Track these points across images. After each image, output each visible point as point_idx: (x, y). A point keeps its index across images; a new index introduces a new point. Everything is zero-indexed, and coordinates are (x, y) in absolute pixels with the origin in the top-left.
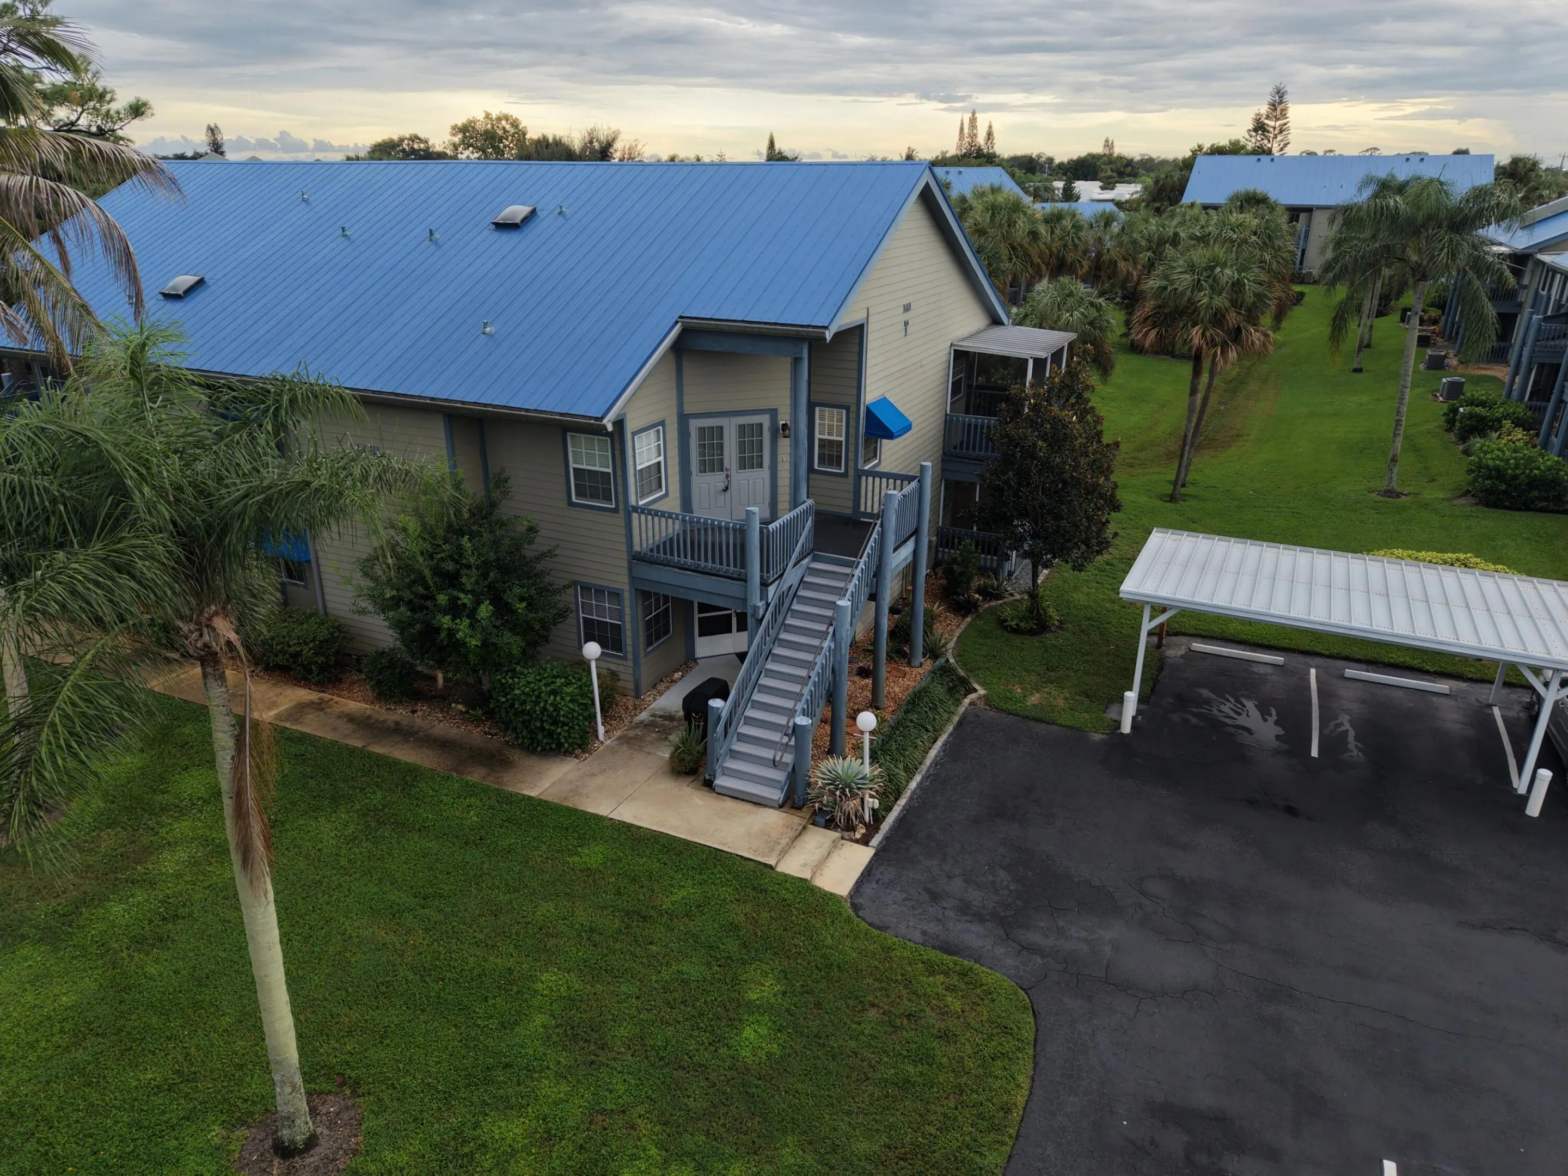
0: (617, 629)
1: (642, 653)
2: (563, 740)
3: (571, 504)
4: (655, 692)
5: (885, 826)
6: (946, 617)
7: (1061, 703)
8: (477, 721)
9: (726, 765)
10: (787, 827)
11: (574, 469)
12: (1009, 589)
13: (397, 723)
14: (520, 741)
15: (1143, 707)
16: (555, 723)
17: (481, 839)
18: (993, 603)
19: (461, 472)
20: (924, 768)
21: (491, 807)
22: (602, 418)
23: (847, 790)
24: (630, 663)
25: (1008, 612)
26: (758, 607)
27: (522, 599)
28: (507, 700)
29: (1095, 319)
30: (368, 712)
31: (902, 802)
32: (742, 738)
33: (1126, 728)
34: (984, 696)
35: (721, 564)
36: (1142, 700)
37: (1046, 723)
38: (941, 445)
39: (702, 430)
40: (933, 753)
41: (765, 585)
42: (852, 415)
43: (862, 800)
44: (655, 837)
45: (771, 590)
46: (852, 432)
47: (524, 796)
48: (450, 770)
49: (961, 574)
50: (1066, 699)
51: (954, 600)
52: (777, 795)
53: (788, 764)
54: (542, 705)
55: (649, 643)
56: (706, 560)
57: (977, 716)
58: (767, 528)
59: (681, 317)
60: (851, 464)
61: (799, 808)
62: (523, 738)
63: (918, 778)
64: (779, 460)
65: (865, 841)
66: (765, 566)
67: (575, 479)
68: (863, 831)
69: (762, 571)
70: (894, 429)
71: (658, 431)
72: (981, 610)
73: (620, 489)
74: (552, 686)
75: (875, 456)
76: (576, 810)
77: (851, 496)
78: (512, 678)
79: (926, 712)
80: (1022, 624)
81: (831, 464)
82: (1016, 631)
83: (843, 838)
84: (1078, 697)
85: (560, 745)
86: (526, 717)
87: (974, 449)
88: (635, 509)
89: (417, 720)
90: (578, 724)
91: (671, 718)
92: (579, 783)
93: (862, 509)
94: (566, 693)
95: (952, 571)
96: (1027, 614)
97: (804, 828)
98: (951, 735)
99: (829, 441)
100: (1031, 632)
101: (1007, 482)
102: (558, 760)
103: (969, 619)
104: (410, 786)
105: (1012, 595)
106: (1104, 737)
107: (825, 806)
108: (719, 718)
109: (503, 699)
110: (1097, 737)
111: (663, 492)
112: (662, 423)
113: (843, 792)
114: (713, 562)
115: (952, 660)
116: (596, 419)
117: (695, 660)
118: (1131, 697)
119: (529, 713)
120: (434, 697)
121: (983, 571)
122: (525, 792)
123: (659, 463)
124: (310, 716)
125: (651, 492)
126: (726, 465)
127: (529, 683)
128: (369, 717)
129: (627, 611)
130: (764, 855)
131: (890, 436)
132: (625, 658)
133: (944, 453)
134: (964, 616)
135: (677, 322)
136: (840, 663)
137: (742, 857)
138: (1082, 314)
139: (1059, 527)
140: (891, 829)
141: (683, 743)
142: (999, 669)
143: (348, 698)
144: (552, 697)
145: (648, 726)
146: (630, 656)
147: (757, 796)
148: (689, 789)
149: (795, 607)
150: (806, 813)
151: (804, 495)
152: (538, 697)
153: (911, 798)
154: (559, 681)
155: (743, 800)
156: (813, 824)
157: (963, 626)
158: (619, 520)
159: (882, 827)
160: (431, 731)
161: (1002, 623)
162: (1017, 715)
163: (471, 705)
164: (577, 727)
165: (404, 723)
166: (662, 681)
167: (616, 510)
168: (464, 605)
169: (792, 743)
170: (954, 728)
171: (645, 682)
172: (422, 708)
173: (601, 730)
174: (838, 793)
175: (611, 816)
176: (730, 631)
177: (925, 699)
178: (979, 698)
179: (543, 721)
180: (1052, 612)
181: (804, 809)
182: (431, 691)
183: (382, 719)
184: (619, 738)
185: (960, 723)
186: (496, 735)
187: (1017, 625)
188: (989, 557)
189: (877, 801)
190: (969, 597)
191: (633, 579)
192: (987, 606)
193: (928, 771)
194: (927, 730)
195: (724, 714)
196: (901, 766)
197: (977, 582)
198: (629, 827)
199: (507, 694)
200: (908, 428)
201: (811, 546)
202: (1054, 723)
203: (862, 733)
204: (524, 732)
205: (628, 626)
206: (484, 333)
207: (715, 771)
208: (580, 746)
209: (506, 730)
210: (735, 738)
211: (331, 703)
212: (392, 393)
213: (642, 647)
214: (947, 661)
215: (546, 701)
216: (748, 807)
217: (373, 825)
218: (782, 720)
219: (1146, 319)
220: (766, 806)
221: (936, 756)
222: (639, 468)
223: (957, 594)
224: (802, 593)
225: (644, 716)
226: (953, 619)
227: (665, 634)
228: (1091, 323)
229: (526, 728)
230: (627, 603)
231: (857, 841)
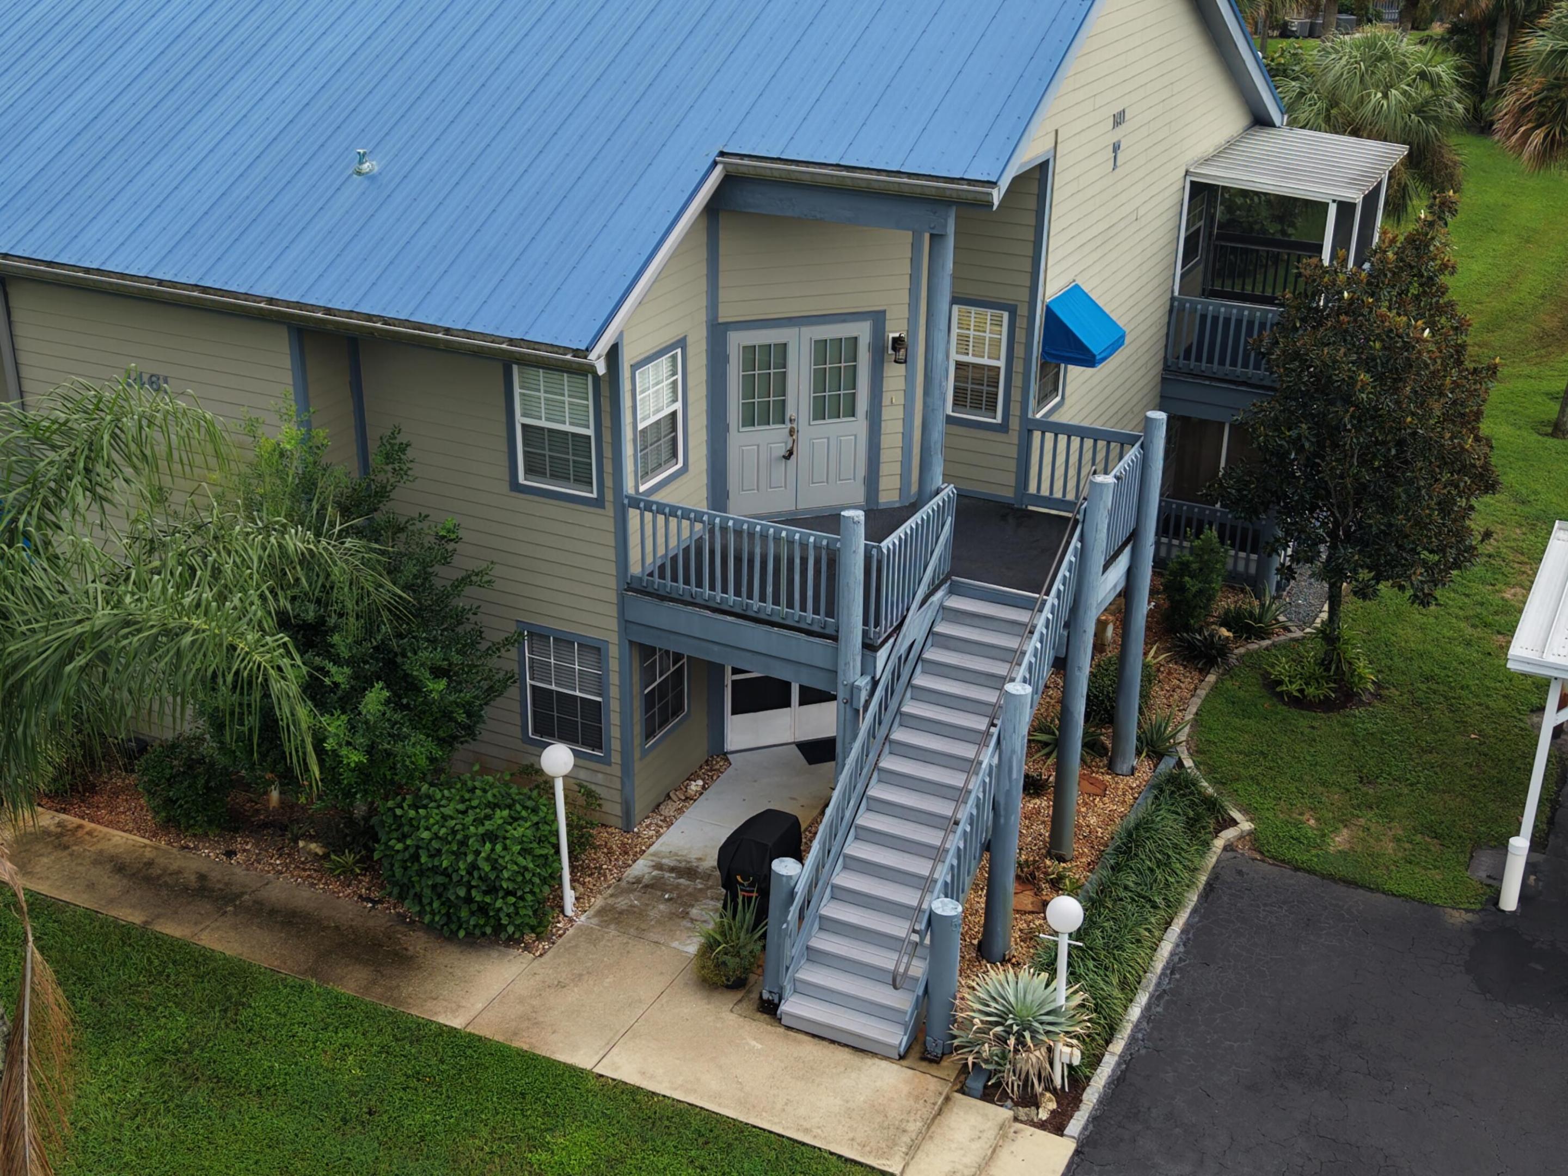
0: (594, 710)
1: (637, 755)
2: (505, 921)
3: (515, 486)
4: (657, 819)
5: (1091, 1096)
6: (1169, 673)
7: (1390, 847)
8: (347, 875)
9: (801, 975)
10: (917, 1098)
11: (524, 426)
12: (1282, 618)
13: (202, 877)
14: (427, 919)
15: (1538, 857)
16: (492, 890)
17: (370, 1113)
18: (1253, 647)
19: (321, 434)
20: (1152, 979)
21: (385, 1049)
22: (588, 350)
23: (1027, 1035)
24: (616, 770)
25: (1282, 667)
26: (859, 689)
27: (437, 672)
28: (407, 848)
29: (1427, 103)
30: (149, 854)
31: (1118, 1047)
32: (830, 926)
33: (1510, 900)
34: (1250, 833)
35: (790, 605)
36: (1536, 844)
37: (1363, 887)
38: (1162, 353)
39: (749, 351)
40: (1166, 949)
41: (870, 647)
42: (1021, 323)
43: (1050, 1050)
44: (680, 1114)
45: (882, 654)
46: (1019, 351)
47: (441, 1026)
48: (305, 973)
49: (1200, 592)
50: (1397, 840)
51: (1182, 640)
52: (897, 1037)
53: (917, 980)
54: (470, 858)
55: (649, 734)
56: (763, 599)
57: (1240, 873)
58: (879, 549)
59: (722, 154)
60: (1015, 409)
61: (935, 1061)
62: (433, 913)
63: (1143, 998)
64: (886, 401)
65: (1056, 1125)
66: (872, 614)
67: (525, 444)
68: (1053, 1105)
69: (866, 622)
70: (1095, 346)
71: (674, 358)
72: (1233, 660)
73: (608, 467)
74: (488, 825)
75: (1056, 389)
76: (535, 1058)
77: (1012, 466)
78: (416, 807)
79: (1151, 870)
80: (1311, 691)
81: (976, 406)
82: (1299, 702)
83: (1016, 1119)
84: (1418, 838)
85: (499, 928)
86: (440, 879)
87: (1222, 362)
88: (635, 502)
89: (238, 870)
90: (532, 892)
91: (689, 872)
92: (535, 1002)
93: (1032, 489)
94: (514, 838)
95: (1182, 589)
96: (1319, 671)
97: (947, 1099)
98: (1195, 911)
99: (976, 366)
100: (1326, 705)
101: (1296, 443)
102: (495, 954)
103: (1211, 678)
104: (237, 1004)
105: (1287, 629)
106: (1469, 917)
107: (986, 1061)
108: (792, 895)
109: (399, 846)
110: (1458, 917)
111: (680, 465)
112: (682, 343)
113: (1020, 1041)
114: (776, 602)
115: (1188, 763)
116: (576, 352)
117: (724, 755)
118: (1520, 844)
119: (445, 873)
120: (265, 825)
121: (1235, 581)
122: (442, 1020)
123: (674, 414)
124: (45, 860)
125: (658, 467)
126: (790, 412)
127: (445, 818)
128: (150, 864)
129: (614, 679)
130: (882, 1155)
131: (1087, 359)
132: (606, 761)
133: (1166, 368)
134: (1204, 672)
135: (715, 164)
136: (1008, 793)
137: (840, 1157)
138: (1404, 93)
139: (1390, 525)
140: (1100, 1102)
141: (723, 934)
142: (1273, 779)
143: (110, 824)
144: (488, 846)
145: (651, 887)
146: (616, 758)
147: (859, 1036)
148: (733, 1017)
149: (920, 680)
150: (949, 1068)
151: (938, 481)
152: (464, 843)
153: (1133, 1039)
154: (501, 815)
155: (833, 1042)
156: (962, 1091)
157: (1202, 693)
158: (605, 520)
159: (1085, 1097)
160: (263, 894)
161: (1272, 685)
162: (1311, 871)
163: (336, 845)
164: (529, 897)
165: (215, 875)
166: (668, 797)
167: (599, 503)
168: (336, 685)
169: (927, 941)
170: (1200, 897)
171: (641, 804)
172: (246, 846)
173: (569, 896)
174: (1012, 1041)
175: (599, 1070)
176: (788, 705)
177: (1149, 844)
178: (1241, 837)
179: (470, 888)
180: (1364, 668)
181: (945, 1063)
182: (257, 812)
183: (175, 866)
184: (601, 912)
185: (1209, 887)
186: (381, 901)
187: (1301, 691)
188: (1242, 555)
189: (1077, 1054)
190: (1212, 636)
191: (626, 624)
192: (1242, 650)
193: (1158, 984)
194: (1155, 906)
195: (800, 889)
196: (1115, 981)
197: (1225, 602)
198: (634, 1091)
199: (404, 837)
200: (1118, 343)
201: (947, 569)
202: (1376, 890)
203: (1056, 933)
204: (436, 905)
205: (615, 705)
206: (359, 173)
207: (782, 988)
208: (533, 929)
209: (401, 898)
210: (816, 926)
211: (80, 833)
212: (196, 287)
213: (637, 741)
214: (1180, 764)
215: (477, 853)
216: (844, 1055)
217: (176, 1080)
218: (909, 897)
219: (1524, 110)
220: (874, 1055)
221: (1172, 954)
222: (641, 427)
223: (1188, 628)
224: (932, 654)
225: (641, 867)
226: (1184, 678)
227: (675, 714)
228: (1419, 111)
229: (440, 896)
230: (614, 665)
231: (1042, 1125)
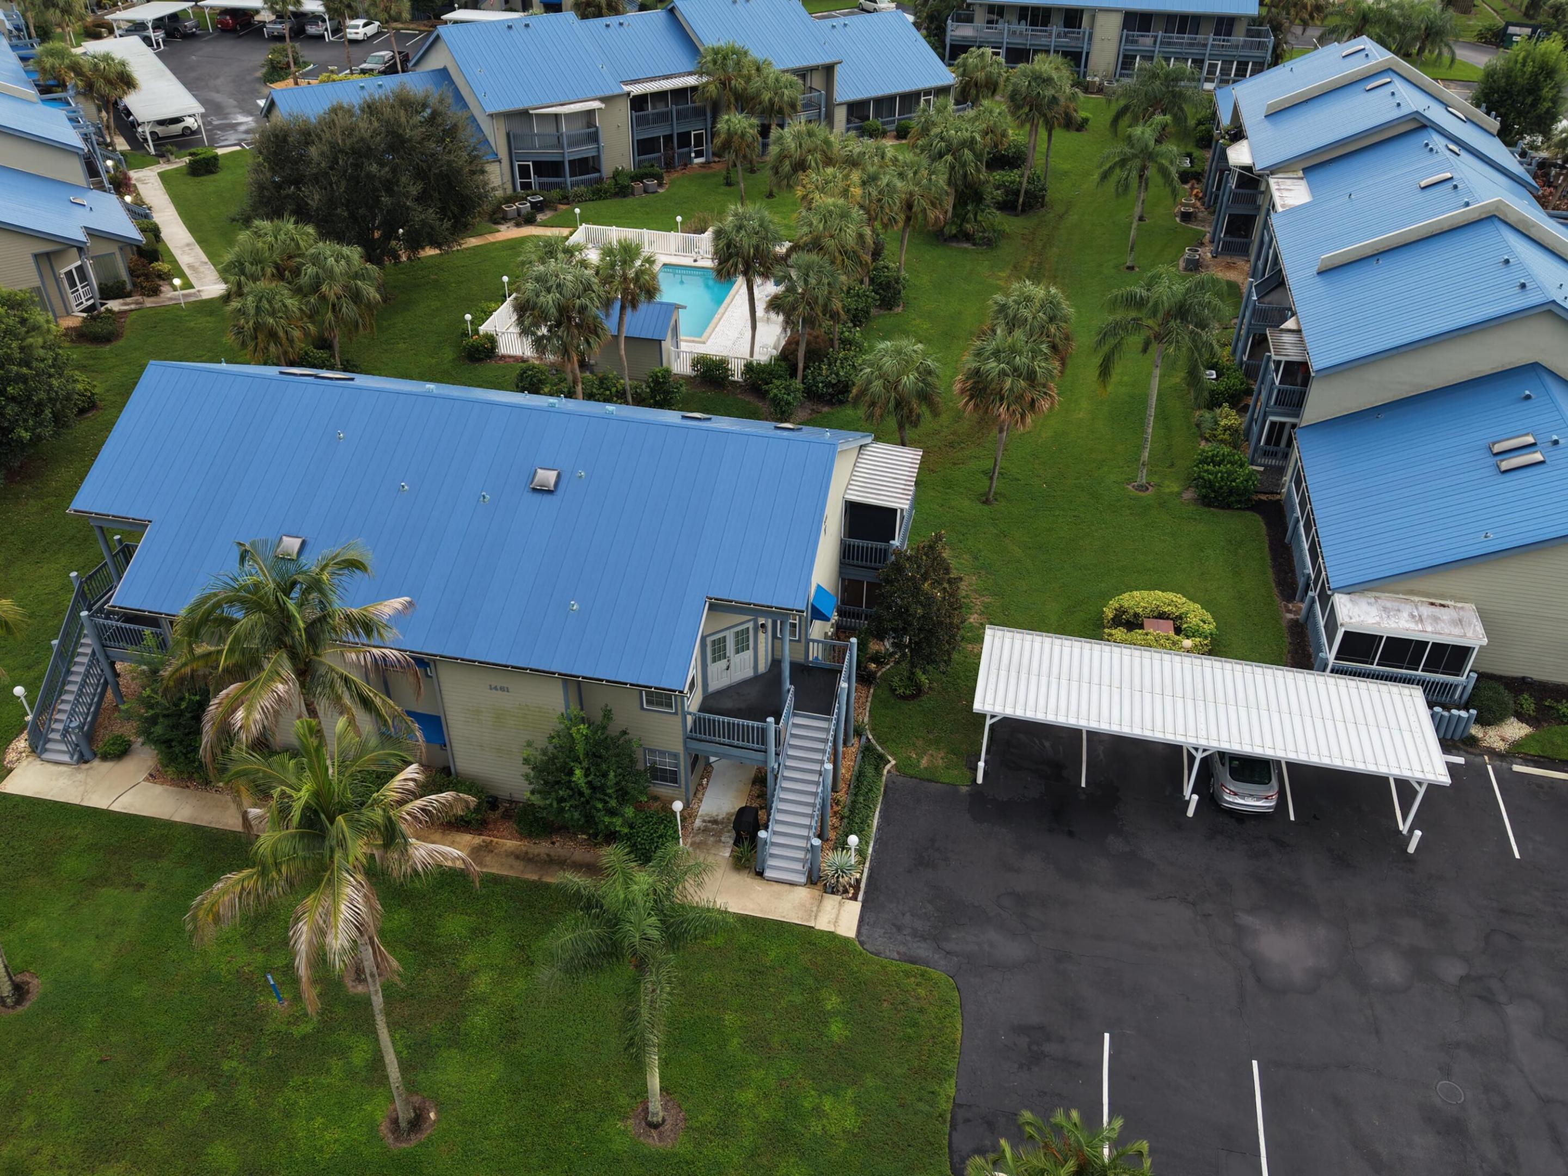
7: (940, 762)
8: (599, 845)
9: (769, 863)
10: (813, 898)
13: (544, 854)
34: (895, 765)
37: (934, 782)
39: (714, 641)
50: (942, 758)
52: (803, 879)
61: (816, 884)
65: (855, 899)
68: (853, 892)
83: (844, 899)
84: (949, 756)
89: (557, 850)
97: (821, 896)
106: (968, 788)
110: (965, 789)
120: (566, 832)
124: (488, 858)
126: (728, 655)
129: (682, 763)
140: (866, 886)
143: (502, 838)
145: (705, 831)
148: (748, 879)
149: (790, 752)
156: (826, 893)
159: (861, 885)
162: (917, 778)
163: (590, 834)
165: (548, 853)
172: (559, 840)
181: (819, 885)
183: (535, 852)
184: (692, 845)
191: (686, 748)
201: (794, 706)
202: (938, 782)
205: (683, 772)
207: (763, 867)
224: (791, 742)
230: (682, 759)
231: (850, 899)
